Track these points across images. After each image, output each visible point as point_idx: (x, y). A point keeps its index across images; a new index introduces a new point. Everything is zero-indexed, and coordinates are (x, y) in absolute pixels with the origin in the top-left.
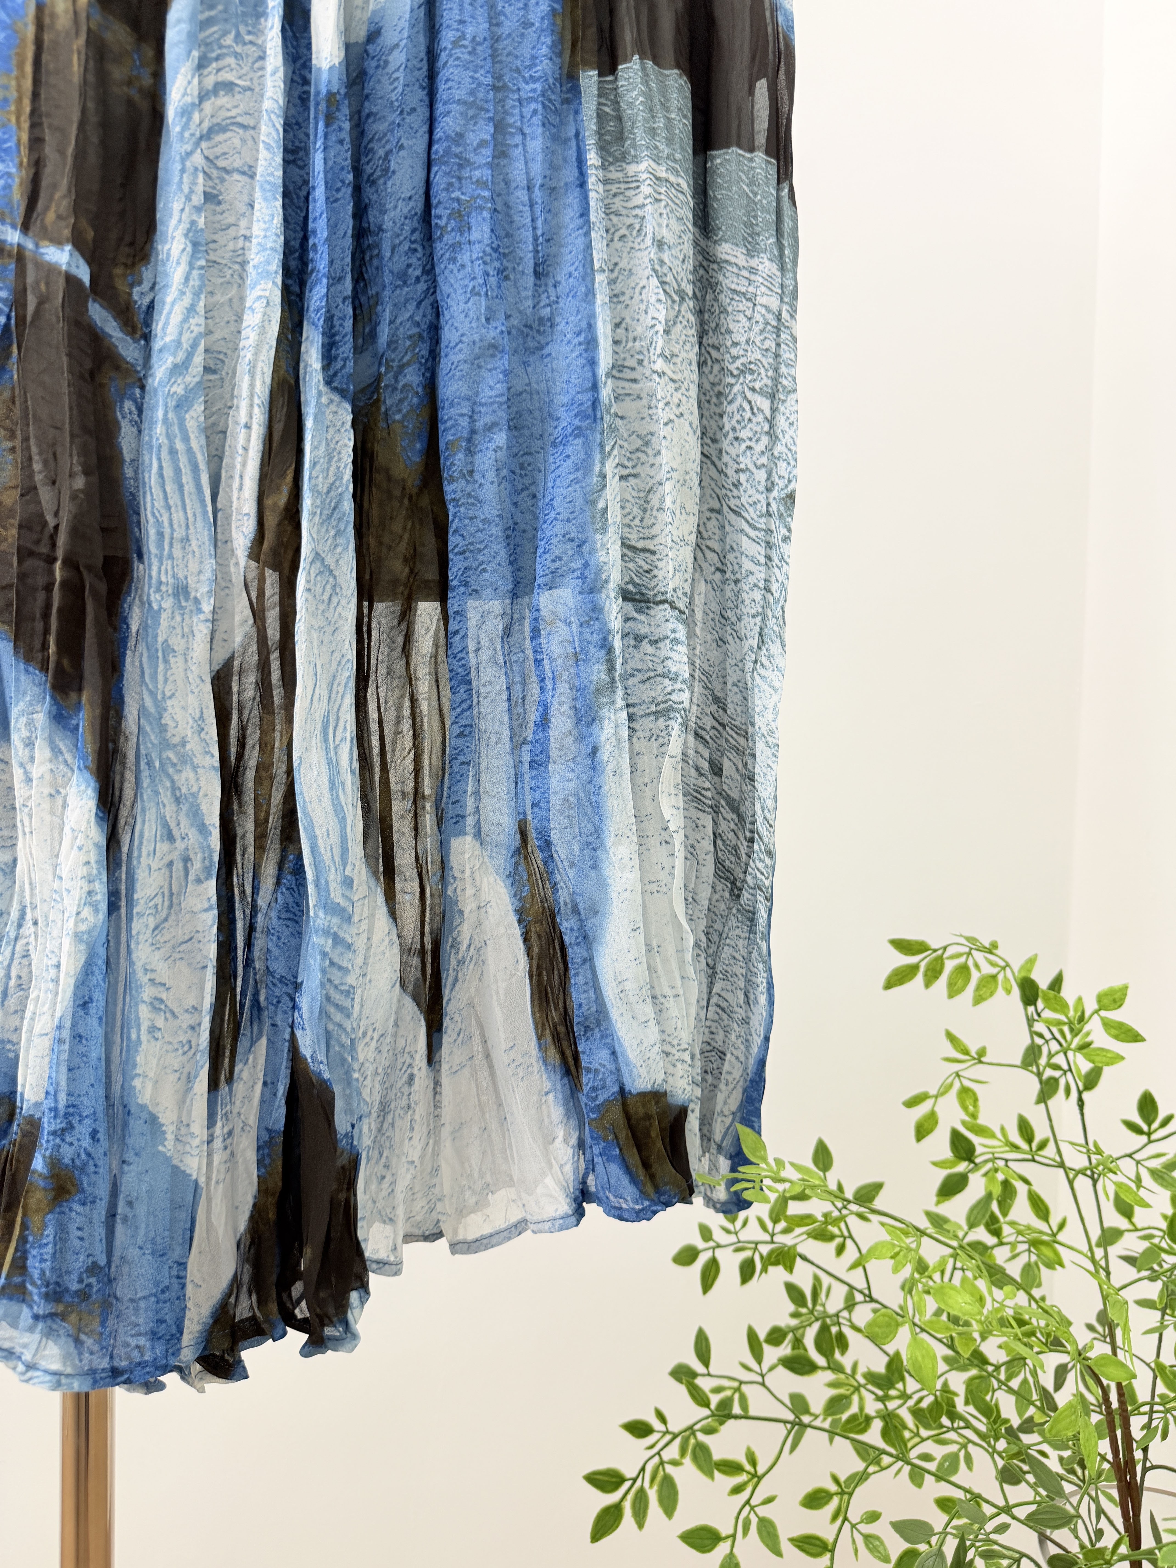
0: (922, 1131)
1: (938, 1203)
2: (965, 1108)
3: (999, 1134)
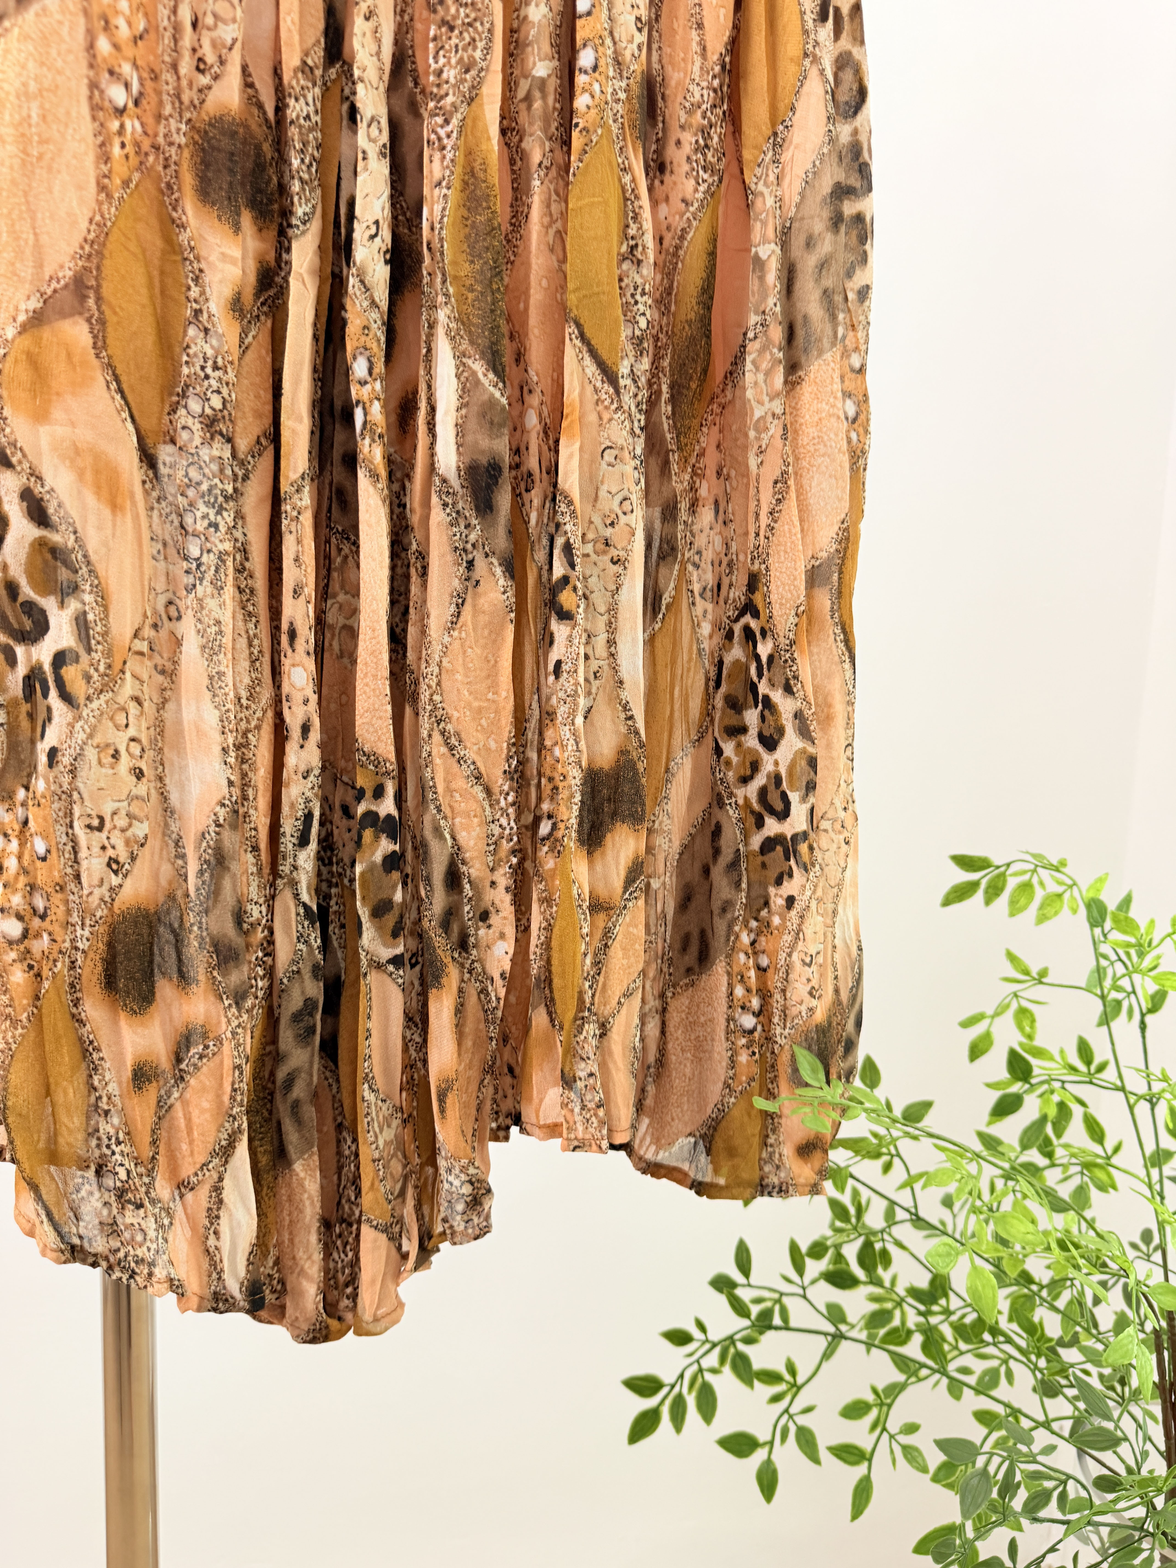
0: (976, 1051)
1: (989, 1123)
2: (1021, 1028)
3: (1057, 1057)
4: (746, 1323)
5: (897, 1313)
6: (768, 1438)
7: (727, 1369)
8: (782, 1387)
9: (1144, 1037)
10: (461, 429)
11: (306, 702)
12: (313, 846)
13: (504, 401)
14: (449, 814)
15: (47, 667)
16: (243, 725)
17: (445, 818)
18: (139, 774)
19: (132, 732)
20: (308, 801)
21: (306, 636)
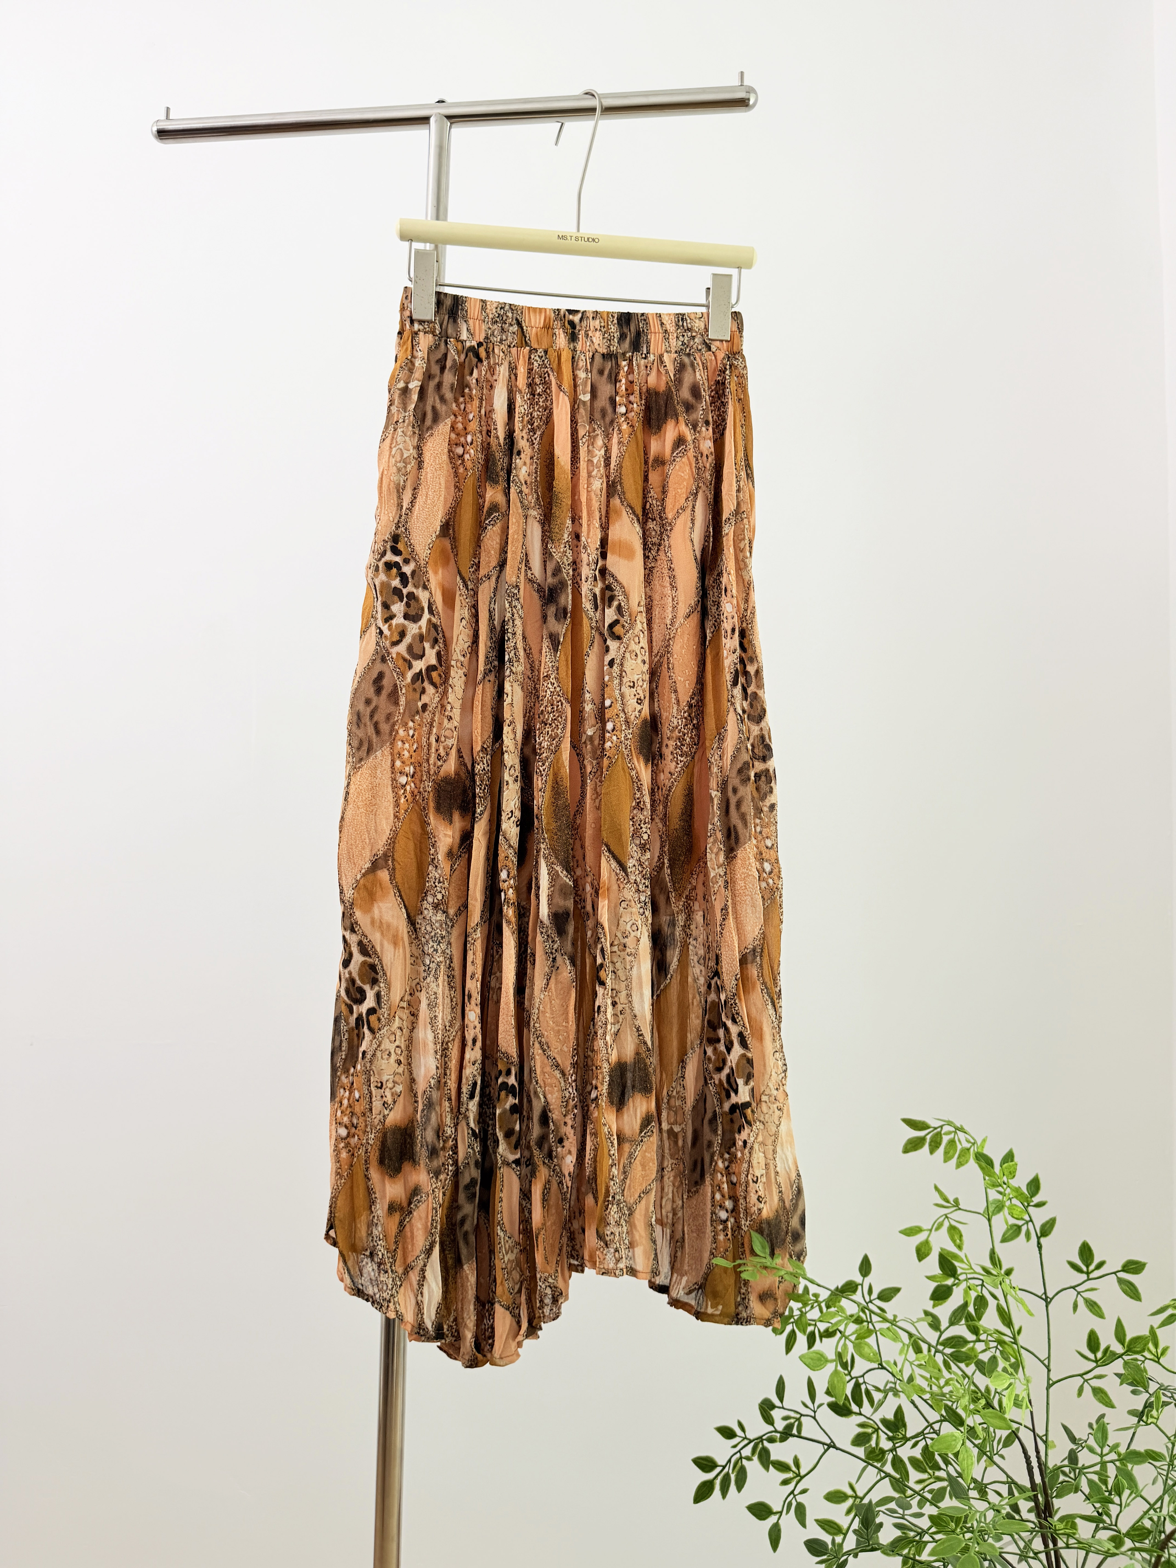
0: (920, 1254)
2: (954, 1241)
4: (771, 1428)
5: (874, 1436)
6: (780, 1509)
7: (756, 1458)
8: (791, 1475)
9: (1041, 1254)
10: (550, 897)
11: (475, 1028)
12: (477, 1098)
13: (571, 883)
14: (543, 1085)
15: (364, 1015)
16: (447, 1039)
17: (540, 1087)
18: (399, 1063)
19: (397, 1043)
20: (475, 1076)
21: (476, 997)
